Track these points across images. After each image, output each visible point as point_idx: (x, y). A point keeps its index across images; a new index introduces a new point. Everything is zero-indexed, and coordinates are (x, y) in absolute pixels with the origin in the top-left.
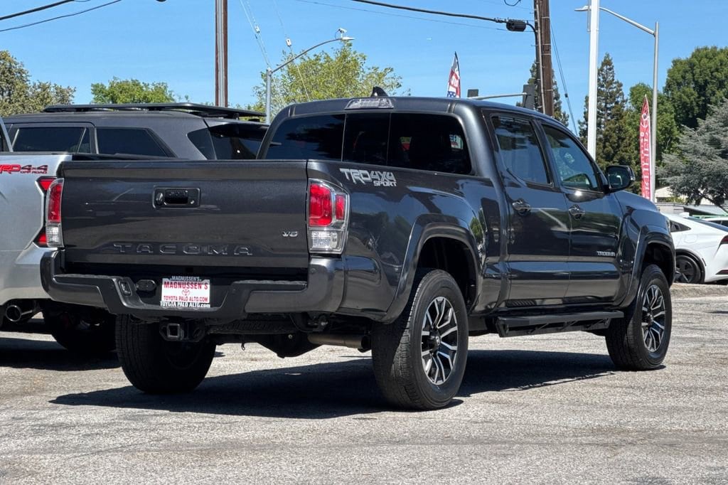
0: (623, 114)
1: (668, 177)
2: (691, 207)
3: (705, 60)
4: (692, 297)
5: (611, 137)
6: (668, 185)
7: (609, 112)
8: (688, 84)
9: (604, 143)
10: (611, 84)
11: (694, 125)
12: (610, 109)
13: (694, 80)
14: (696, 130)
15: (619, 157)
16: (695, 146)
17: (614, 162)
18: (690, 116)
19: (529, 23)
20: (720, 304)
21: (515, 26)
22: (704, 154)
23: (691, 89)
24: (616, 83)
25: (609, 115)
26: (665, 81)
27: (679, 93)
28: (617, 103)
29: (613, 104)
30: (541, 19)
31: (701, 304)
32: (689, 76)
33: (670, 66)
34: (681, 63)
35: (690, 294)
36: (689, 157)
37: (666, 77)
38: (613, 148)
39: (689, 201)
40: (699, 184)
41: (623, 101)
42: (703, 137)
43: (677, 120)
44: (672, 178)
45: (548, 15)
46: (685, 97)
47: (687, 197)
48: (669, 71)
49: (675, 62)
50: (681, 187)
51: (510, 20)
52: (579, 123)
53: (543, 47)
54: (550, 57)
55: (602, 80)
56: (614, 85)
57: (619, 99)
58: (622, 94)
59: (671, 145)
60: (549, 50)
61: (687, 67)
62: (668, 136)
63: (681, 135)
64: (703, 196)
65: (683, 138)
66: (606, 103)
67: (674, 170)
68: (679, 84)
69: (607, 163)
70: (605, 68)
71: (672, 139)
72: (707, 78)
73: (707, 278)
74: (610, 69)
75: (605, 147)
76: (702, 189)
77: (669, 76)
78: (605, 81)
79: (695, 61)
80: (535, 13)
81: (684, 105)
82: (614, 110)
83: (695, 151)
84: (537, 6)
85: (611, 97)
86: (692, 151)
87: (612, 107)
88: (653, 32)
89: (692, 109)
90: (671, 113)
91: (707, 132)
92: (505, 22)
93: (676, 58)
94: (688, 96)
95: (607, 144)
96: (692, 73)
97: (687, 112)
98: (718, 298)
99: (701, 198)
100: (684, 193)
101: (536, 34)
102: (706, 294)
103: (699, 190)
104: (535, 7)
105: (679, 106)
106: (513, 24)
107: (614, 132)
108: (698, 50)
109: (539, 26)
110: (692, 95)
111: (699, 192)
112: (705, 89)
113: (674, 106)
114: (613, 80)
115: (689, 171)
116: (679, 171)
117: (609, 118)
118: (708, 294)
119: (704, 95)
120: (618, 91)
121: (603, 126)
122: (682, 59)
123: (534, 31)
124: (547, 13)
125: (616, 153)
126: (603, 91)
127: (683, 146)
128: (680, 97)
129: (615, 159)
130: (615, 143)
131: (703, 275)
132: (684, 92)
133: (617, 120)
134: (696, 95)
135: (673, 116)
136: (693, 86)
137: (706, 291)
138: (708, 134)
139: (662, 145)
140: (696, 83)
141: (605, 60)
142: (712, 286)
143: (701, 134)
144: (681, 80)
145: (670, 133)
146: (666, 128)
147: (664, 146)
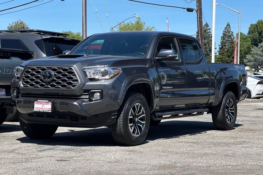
0: (234, 42)
1: (248, 63)
2: (256, 73)
3: (261, 24)
4: (246, 103)
5: (229, 50)
6: (248, 65)
7: (229, 41)
8: (256, 32)
9: (227, 52)
10: (230, 32)
11: (257, 45)
12: (229, 40)
13: (257, 31)
14: (257, 47)
15: (232, 56)
16: (257, 52)
17: (231, 58)
18: (256, 43)
19: (195, 9)
20: (255, 106)
21: (190, 10)
22: (260, 55)
23: (256, 34)
24: (231, 32)
25: (229, 42)
26: (248, 31)
27: (252, 35)
28: (232, 38)
29: (230, 39)
30: (199, 8)
31: (248, 106)
32: (256, 29)
33: (250, 26)
34: (253, 25)
35: (245, 102)
36: (256, 56)
37: (248, 30)
38: (230, 53)
39: (255, 71)
40: (258, 65)
41: (234, 38)
42: (260, 49)
43: (252, 44)
44: (249, 63)
45: (201, 6)
46: (255, 37)
47: (254, 69)
48: (249, 28)
49: (251, 25)
50: (252, 66)
51: (188, 8)
52: (219, 45)
53: (199, 17)
54: (202, 21)
55: (226, 31)
56: (231, 33)
57: (232, 37)
58: (233, 36)
59: (250, 52)
60: (202, 18)
61: (255, 27)
62: (249, 49)
63: (253, 49)
64: (260, 69)
65: (253, 50)
66: (228, 39)
67: (250, 60)
68: (253, 32)
69: (228, 58)
70: (227, 27)
71: (250, 50)
72: (262, 30)
73: (252, 97)
74: (229, 27)
75: (227, 53)
76: (260, 67)
77: (249, 29)
78: (228, 31)
79: (258, 24)
80: (197, 5)
81: (254, 39)
82: (230, 41)
83: (257, 54)
84: (198, 3)
85: (229, 36)
86: (256, 54)
87: (230, 40)
88: (238, 12)
89: (257, 40)
90: (250, 42)
91: (261, 47)
92: (186, 9)
93: (251, 24)
94: (255, 36)
95: (228, 52)
96: (257, 28)
97: (255, 42)
98: (255, 104)
99: (259, 70)
100: (253, 68)
101: (197, 13)
102: (251, 102)
103: (258, 67)
104: (197, 4)
105: (253, 39)
106: (189, 9)
107: (231, 48)
108: (259, 21)
109: (198, 10)
110: (257, 36)
111: (258, 68)
112: (261, 34)
113: (251, 39)
114: (230, 31)
115: (255, 61)
116: (252, 61)
117: (229, 43)
118: (252, 102)
119: (261, 36)
120: (232, 35)
121: (227, 46)
122: (254, 24)
123: (197, 12)
124: (201, 5)
125: (231, 55)
126: (227, 35)
127: (253, 52)
128: (253, 36)
129: (231, 57)
130: (231, 52)
131: (251, 95)
132: (254, 35)
133: (232, 44)
134: (258, 36)
135: (250, 43)
136: (257, 33)
137: (251, 101)
138: (261, 48)
139: (247, 53)
140: (258, 32)
141: (228, 24)
142: (253, 99)
143: (259, 48)
144: (253, 31)
145: (250, 48)
146: (248, 47)
147: (248, 53)
